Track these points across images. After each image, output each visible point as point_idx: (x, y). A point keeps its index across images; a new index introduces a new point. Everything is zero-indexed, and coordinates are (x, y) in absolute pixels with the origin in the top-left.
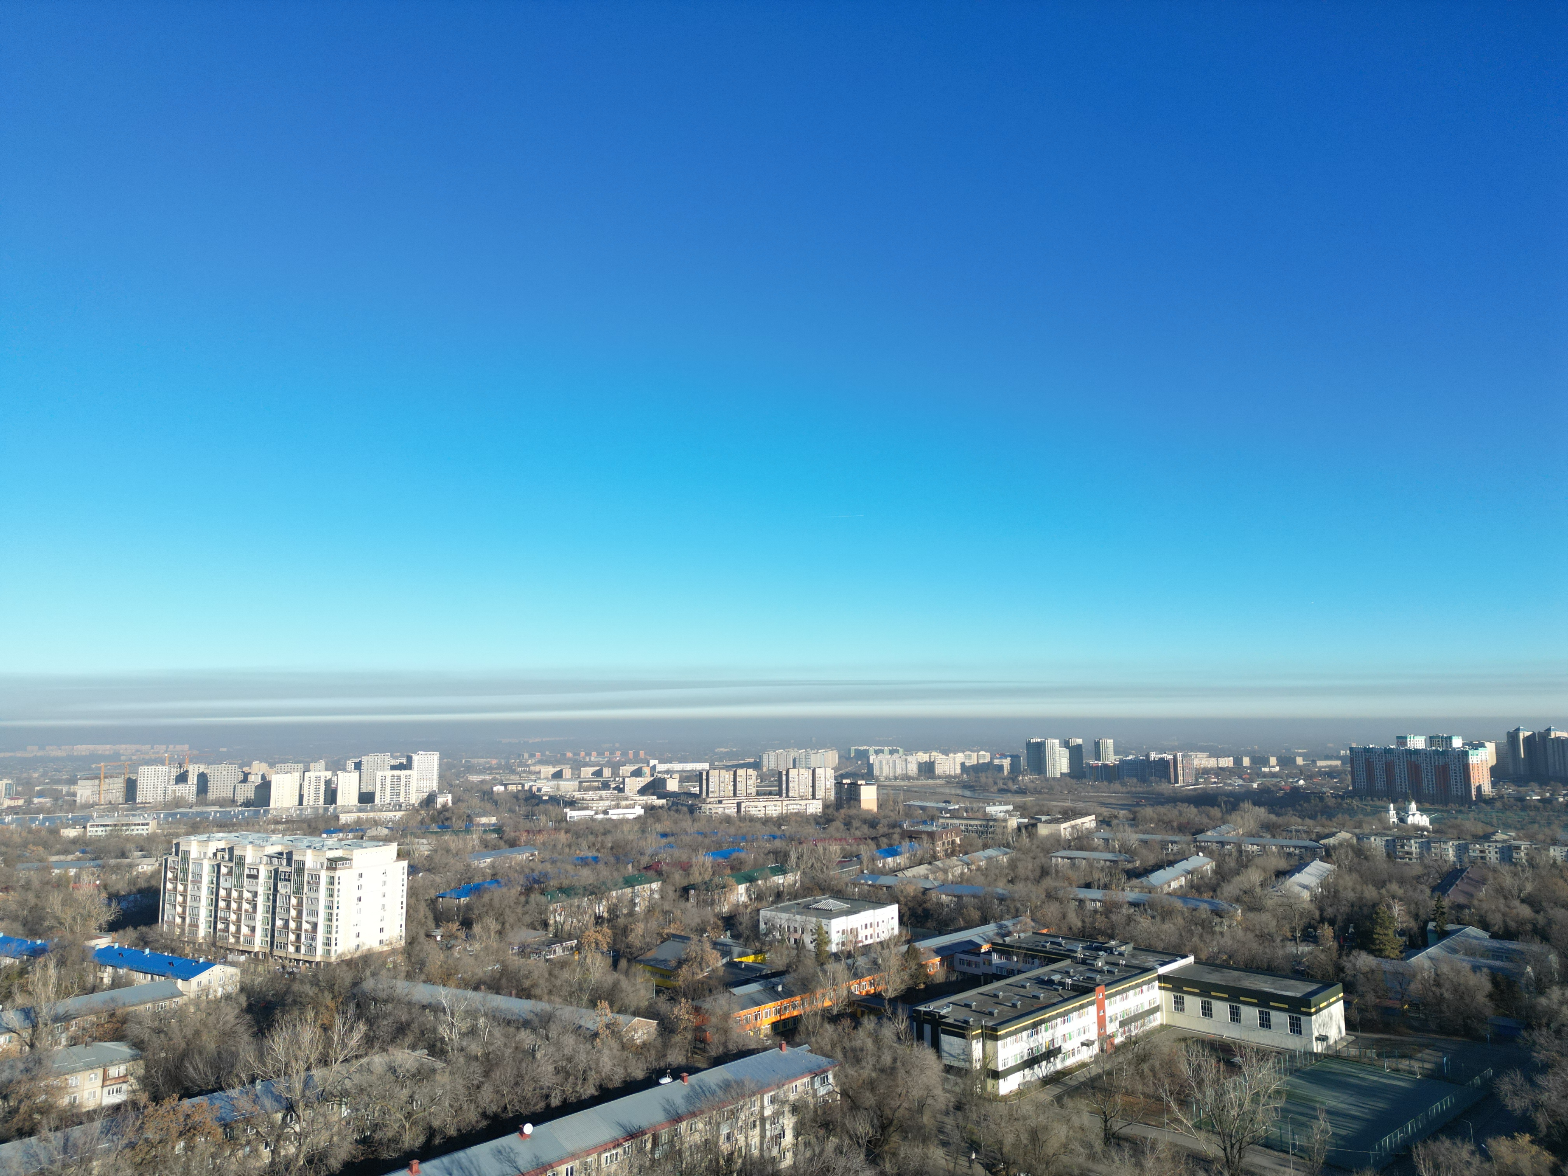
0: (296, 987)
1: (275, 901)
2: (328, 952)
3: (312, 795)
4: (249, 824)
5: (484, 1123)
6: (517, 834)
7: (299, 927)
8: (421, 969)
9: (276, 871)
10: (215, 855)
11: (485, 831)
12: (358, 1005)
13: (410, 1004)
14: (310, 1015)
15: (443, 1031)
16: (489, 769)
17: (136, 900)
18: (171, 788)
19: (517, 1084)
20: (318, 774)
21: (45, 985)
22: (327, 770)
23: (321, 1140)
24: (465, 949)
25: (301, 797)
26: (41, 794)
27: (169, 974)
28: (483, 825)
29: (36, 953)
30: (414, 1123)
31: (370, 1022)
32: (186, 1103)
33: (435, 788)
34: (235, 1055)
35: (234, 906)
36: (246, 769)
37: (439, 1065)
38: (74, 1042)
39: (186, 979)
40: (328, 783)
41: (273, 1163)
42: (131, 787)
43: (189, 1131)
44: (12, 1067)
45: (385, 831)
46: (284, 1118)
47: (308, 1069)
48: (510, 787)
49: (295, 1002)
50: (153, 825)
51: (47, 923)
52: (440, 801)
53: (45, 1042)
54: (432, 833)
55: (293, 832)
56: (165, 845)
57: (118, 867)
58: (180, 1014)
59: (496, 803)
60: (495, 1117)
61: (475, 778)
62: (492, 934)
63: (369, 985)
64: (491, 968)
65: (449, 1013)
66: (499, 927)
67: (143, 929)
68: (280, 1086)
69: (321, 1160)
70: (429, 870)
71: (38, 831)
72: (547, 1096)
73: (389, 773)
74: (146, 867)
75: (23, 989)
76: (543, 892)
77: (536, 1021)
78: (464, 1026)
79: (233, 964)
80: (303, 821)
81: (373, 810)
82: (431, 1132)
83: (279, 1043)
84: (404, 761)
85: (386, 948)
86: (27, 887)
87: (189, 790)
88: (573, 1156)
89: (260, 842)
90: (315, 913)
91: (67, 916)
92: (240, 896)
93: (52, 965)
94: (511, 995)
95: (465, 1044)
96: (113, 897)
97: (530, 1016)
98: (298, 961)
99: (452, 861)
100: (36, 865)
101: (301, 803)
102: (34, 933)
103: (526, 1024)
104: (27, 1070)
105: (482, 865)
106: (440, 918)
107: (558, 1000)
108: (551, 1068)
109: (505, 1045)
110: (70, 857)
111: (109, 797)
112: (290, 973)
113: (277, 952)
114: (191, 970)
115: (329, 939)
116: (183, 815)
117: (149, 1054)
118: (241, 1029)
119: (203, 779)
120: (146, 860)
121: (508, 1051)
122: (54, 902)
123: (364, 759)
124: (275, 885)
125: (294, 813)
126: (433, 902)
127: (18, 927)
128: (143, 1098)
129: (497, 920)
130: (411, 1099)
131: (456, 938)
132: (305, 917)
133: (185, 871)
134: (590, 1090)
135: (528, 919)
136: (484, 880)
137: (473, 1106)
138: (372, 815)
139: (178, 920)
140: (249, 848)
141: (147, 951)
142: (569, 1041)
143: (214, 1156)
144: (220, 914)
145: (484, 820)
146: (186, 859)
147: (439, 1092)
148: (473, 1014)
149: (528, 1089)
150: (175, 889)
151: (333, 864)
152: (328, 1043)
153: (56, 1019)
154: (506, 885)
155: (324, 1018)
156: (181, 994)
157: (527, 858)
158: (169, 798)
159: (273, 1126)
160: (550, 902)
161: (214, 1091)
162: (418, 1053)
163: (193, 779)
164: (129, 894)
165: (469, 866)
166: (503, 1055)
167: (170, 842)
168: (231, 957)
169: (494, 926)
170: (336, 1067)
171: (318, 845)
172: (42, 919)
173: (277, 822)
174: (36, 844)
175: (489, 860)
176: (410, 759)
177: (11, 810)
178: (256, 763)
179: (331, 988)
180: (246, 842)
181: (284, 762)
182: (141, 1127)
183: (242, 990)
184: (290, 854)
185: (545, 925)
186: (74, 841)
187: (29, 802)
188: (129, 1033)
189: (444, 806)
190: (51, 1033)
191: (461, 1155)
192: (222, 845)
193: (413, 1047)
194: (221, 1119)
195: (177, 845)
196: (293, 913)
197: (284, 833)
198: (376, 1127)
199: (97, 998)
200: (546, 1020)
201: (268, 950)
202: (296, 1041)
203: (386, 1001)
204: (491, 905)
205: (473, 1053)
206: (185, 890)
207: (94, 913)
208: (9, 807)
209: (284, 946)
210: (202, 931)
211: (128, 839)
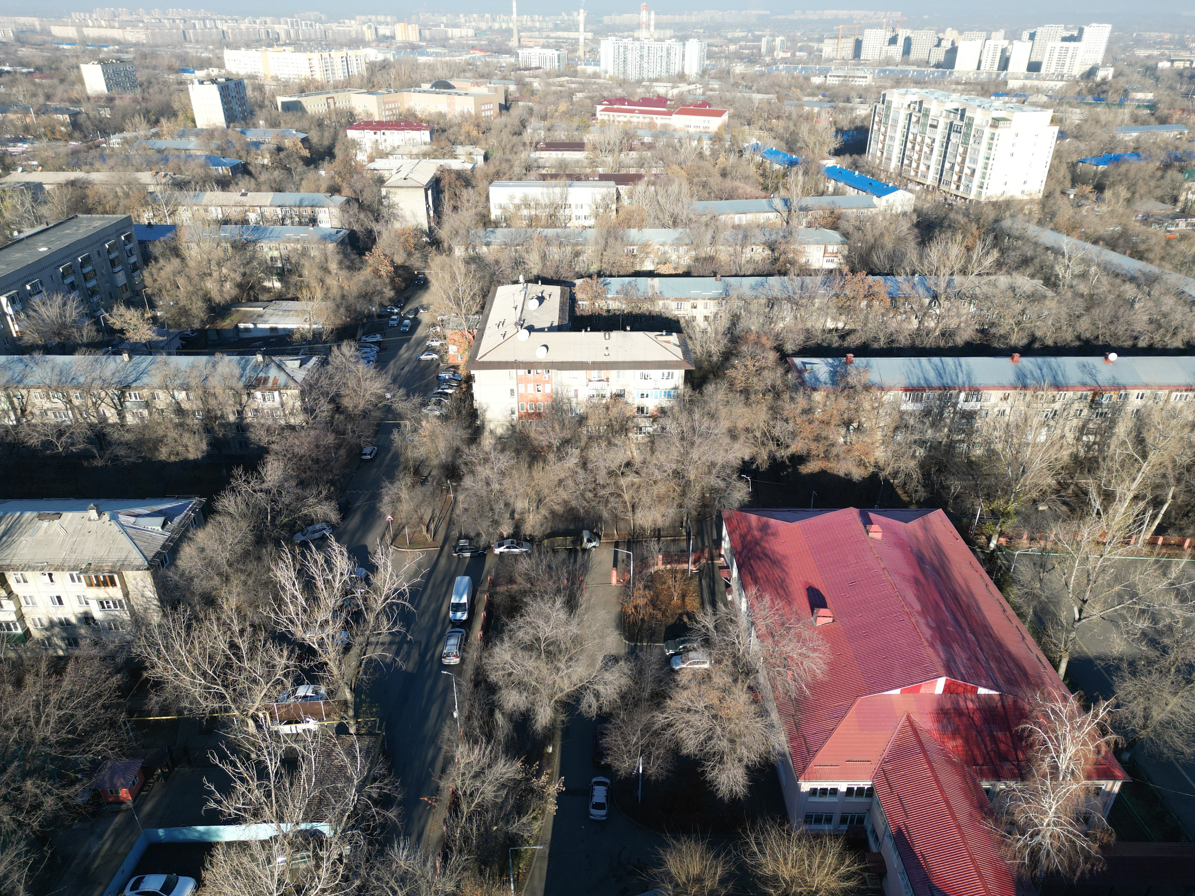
0: (952, 215)
1: (947, 148)
2: (980, 193)
3: (989, 61)
4: (936, 83)
5: (1077, 343)
6: (1171, 111)
7: (961, 171)
8: (1051, 219)
9: (951, 124)
10: (909, 106)
11: (1139, 107)
12: (996, 237)
13: (1036, 244)
14: (959, 237)
15: (1059, 270)
16: (1160, 44)
17: (853, 135)
18: (886, 48)
19: (1112, 322)
20: (997, 42)
21: (796, 185)
22: (1005, 39)
23: (953, 323)
24: (1093, 209)
25: (980, 62)
26: (801, 49)
27: (869, 191)
28: (1138, 100)
29: (793, 163)
30: (1022, 329)
31: (1002, 251)
32: (870, 278)
33: (1099, 62)
34: (904, 255)
35: (917, 148)
36: (941, 35)
37: (1050, 293)
38: (810, 225)
39: (879, 197)
40: (1004, 51)
41: (918, 329)
42: (858, 45)
43: (870, 295)
44: (777, 233)
45: (1045, 99)
46: (930, 303)
47: (952, 274)
48: (1177, 64)
49: (950, 226)
50: (870, 77)
51: (799, 145)
52: (1100, 75)
53: (794, 222)
54: (1087, 104)
55: (969, 92)
56: (876, 95)
57: (844, 109)
58: (872, 220)
59: (1157, 79)
60: (1087, 342)
61: (1142, 53)
62: (1121, 200)
63: (1007, 223)
64: (1112, 228)
65: (1067, 257)
66: (1128, 195)
67: (856, 156)
68: (931, 281)
69: (950, 336)
70: (1076, 137)
71: (798, 78)
72: (1136, 338)
73: (1060, 44)
74: (862, 111)
75: (784, 186)
76: (1181, 170)
77: (1142, 280)
78: (1078, 270)
79: (911, 191)
80: (978, 84)
81: (1037, 79)
82: (1033, 339)
83: (934, 252)
84: (1075, 33)
85: (1026, 198)
86: (789, 118)
87: (897, 51)
88: (1146, 386)
89: (941, 98)
90: (975, 161)
91: (811, 140)
92: (923, 141)
93: (800, 173)
94: (1125, 253)
95: (1075, 283)
96: (839, 131)
97: (1138, 274)
98: (957, 196)
99: (1099, 131)
100: (796, 102)
101: (979, 68)
102: (791, 150)
103: (1132, 279)
104: (785, 237)
105: (1126, 138)
106: (1076, 180)
107: (1168, 266)
108: (1146, 318)
109: (1110, 291)
110: (815, 99)
111: (844, 54)
112: (950, 205)
113: (943, 187)
114: (882, 190)
115: (982, 183)
116: (891, 71)
117: (851, 242)
118: (911, 238)
119: (908, 41)
120: (863, 106)
121: (1111, 297)
122: (804, 130)
123: (1039, 30)
124: (949, 135)
125: (972, 76)
126: (1073, 166)
127: (783, 144)
128: (846, 269)
129: (1128, 189)
130: (1023, 312)
131: (1087, 198)
132: (967, 163)
133: (887, 116)
134: (1177, 343)
135: (1159, 193)
136: (1126, 152)
137: (1070, 329)
138: (1036, 83)
139: (879, 154)
140: (935, 102)
141: (857, 173)
142: (1169, 302)
143: (883, 315)
144: (907, 153)
145: (1140, 96)
146: (889, 108)
147: (1046, 313)
148: (1086, 261)
149: (1121, 329)
150: (879, 129)
151: (996, 122)
152: (969, 260)
153: (801, 209)
154: (1146, 159)
155: (969, 241)
156: (875, 207)
157: (1175, 136)
158: (883, 57)
159: (922, 306)
160: (1186, 180)
161: (888, 274)
162: (1035, 281)
163: (901, 41)
164: (849, 130)
165: (1114, 137)
166: (1106, 299)
167: (879, 93)
168: (910, 186)
169: (1124, 193)
170: (971, 277)
171: (987, 105)
172: (796, 141)
173: (958, 83)
174: (796, 87)
175: (1135, 134)
176: (1081, 31)
177: (784, 60)
178: (949, 30)
179: (978, 220)
180: (933, 97)
181: (971, 30)
182: (843, 287)
183: (915, 210)
184: (964, 111)
185: (1175, 200)
186: (819, 87)
187: (794, 55)
188: (841, 226)
189: (1104, 81)
190: (798, 217)
191: (1053, 360)
192: (916, 98)
193: (1032, 276)
194: (890, 293)
195: (884, 95)
196: (959, 159)
197: (962, 92)
198: (992, 324)
199: (825, 199)
200: (1151, 280)
201: (936, 185)
202: (946, 254)
203: (1017, 238)
204: (1126, 175)
205: (1081, 292)
206: (886, 132)
207: (827, 140)
208: (782, 58)
209: (948, 183)
210: (894, 164)
211: (852, 88)
